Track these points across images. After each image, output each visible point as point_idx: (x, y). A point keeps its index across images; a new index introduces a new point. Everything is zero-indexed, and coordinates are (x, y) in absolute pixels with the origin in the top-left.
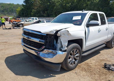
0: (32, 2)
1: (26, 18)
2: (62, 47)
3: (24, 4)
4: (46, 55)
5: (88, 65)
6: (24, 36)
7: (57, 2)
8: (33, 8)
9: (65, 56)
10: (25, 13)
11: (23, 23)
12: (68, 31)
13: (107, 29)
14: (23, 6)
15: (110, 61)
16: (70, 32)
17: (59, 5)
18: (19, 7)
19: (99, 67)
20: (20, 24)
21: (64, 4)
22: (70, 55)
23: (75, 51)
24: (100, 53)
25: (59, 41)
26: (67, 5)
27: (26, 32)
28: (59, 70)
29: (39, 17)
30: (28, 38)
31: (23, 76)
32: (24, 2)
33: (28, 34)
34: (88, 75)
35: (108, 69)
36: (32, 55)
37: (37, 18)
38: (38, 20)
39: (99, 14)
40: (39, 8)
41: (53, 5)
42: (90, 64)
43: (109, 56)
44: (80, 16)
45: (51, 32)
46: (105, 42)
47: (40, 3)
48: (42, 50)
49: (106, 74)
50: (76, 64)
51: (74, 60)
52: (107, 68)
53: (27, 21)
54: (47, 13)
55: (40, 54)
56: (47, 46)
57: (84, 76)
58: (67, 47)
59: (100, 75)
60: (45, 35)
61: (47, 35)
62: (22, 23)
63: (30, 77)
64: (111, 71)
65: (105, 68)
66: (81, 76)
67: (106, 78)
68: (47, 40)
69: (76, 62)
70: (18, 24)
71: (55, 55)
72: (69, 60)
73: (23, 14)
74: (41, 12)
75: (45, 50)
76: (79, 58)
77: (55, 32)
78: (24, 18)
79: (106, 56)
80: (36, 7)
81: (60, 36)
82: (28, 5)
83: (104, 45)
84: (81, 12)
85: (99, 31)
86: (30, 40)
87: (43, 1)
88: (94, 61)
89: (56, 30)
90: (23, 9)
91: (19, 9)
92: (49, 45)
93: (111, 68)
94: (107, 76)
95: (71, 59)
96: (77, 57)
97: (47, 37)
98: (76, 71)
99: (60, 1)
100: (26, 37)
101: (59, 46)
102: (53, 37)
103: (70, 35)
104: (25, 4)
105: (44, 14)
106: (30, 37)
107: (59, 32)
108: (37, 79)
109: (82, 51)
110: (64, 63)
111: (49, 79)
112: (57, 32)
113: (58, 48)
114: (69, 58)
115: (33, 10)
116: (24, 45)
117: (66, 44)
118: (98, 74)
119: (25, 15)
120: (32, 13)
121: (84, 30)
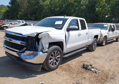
0: (18, 4)
1: (11, 21)
2: (43, 49)
3: (9, 5)
4: (27, 56)
5: (69, 66)
6: (6, 39)
7: (46, 6)
8: (20, 11)
9: (46, 57)
10: (11, 15)
11: (8, 26)
12: (49, 34)
13: (88, 33)
14: (8, 8)
15: (89, 62)
16: (50, 35)
17: (48, 8)
18: (4, 9)
19: (78, 67)
20: (4, 27)
21: (53, 8)
22: (50, 56)
23: (56, 53)
24: (82, 55)
25: (40, 43)
26: (56, 9)
27: (8, 34)
28: (40, 70)
29: (26, 20)
30: (10, 40)
31: (4, 78)
32: (10, 3)
33: (10, 37)
34: (67, 74)
35: (86, 68)
36: (13, 57)
37: (24, 21)
38: (25, 23)
39: (80, 19)
40: (26, 11)
41: (41, 8)
42: (71, 65)
43: (89, 58)
44: (62, 21)
45: (32, 34)
46: (86, 46)
47: (28, 6)
48: (24, 52)
49: (83, 73)
50: (57, 65)
51: (55, 61)
52: (84, 68)
53: (12, 24)
54: (35, 16)
55: (22, 55)
56: (28, 48)
57: (63, 75)
58: (48, 49)
59: (78, 74)
60: (27, 37)
61: (29, 37)
62: (6, 25)
63: (11, 78)
64: (87, 70)
65: (83, 68)
66: (61, 75)
67: (82, 76)
68: (28, 42)
69: (57, 63)
70: (1, 26)
71: (36, 56)
72: (50, 61)
73: (8, 16)
74: (29, 15)
75: (27, 51)
76: (60, 59)
77: (36, 35)
78: (9, 20)
79: (86, 58)
80: (23, 10)
81: (41, 39)
82: (14, 7)
83: (85, 48)
84: (62, 17)
85: (79, 35)
86: (12, 42)
87: (30, 4)
88: (75, 63)
89: (37, 33)
90: (8, 11)
91: (3, 11)
92: (31, 47)
93: (88, 68)
94: (84, 74)
95: (52, 60)
96: (58, 58)
97: (29, 39)
98: (57, 71)
99: (48, 5)
100: (8, 39)
101: (40, 47)
102: (34, 39)
103: (51, 37)
104: (11, 6)
105: (31, 17)
106: (12, 39)
107: (40, 35)
108: (18, 79)
109: (63, 53)
110: (45, 64)
111: (30, 79)
112: (38, 34)
113: (40, 50)
114: (51, 59)
115: (20, 13)
116: (6, 48)
117: (47, 46)
118: (76, 73)
119: (10, 17)
120: (18, 16)
121: (64, 34)
